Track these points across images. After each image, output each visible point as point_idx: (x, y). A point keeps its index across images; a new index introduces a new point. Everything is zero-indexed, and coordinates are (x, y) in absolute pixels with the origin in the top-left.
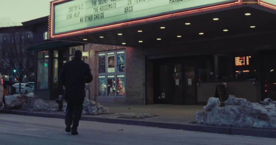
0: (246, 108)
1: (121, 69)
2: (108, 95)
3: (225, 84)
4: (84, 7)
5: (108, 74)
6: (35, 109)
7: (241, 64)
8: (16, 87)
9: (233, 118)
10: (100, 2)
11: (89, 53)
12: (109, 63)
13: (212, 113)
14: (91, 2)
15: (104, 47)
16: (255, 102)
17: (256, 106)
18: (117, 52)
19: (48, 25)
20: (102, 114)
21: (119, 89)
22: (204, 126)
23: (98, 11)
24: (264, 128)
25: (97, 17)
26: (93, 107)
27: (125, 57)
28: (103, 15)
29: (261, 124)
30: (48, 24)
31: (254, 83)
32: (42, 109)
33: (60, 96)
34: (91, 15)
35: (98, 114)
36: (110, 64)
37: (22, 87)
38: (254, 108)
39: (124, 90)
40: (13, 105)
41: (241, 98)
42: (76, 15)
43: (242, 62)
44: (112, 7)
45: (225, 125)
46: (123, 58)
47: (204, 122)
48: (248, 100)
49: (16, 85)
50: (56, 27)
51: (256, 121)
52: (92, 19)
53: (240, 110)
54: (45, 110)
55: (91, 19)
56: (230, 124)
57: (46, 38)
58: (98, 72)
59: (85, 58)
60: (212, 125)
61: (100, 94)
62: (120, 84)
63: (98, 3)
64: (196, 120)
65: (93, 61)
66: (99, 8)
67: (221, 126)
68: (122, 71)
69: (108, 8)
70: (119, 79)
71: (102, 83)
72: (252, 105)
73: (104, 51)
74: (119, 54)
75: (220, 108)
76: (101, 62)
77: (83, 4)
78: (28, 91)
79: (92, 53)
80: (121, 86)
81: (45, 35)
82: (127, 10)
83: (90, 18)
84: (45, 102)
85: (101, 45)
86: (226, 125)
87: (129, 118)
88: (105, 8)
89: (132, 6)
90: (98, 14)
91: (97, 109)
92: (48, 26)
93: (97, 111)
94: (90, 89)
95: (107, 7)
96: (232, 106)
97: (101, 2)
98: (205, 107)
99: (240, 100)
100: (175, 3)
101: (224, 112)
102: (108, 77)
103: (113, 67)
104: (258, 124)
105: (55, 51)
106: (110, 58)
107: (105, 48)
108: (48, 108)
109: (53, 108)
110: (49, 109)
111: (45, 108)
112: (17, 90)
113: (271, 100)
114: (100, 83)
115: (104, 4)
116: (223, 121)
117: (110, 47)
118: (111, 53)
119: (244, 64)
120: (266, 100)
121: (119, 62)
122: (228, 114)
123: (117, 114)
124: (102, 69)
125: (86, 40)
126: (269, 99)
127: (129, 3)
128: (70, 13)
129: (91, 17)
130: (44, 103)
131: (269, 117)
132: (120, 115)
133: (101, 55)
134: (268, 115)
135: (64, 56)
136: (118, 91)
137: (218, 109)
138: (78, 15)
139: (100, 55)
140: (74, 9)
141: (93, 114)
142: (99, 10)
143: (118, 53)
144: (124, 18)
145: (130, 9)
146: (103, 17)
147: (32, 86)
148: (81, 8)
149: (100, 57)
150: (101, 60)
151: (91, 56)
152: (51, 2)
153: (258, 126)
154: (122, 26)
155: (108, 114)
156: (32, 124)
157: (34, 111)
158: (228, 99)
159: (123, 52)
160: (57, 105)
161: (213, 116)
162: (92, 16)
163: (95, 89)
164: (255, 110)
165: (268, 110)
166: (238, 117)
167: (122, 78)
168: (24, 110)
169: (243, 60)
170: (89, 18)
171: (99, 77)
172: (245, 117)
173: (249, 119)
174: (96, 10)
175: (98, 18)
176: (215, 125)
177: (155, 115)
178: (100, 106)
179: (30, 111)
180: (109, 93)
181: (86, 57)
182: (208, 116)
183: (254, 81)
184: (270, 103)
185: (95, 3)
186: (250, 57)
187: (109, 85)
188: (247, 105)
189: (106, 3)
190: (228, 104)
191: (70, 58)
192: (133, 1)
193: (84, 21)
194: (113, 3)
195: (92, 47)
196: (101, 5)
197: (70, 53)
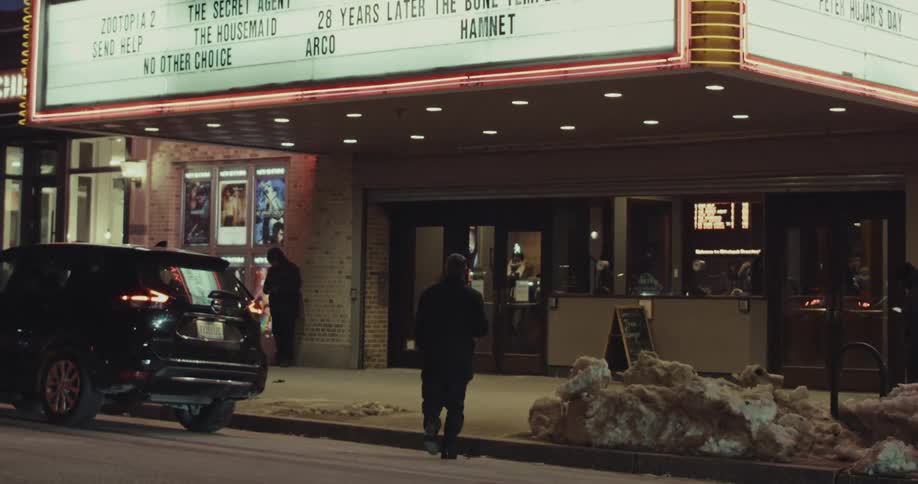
4: (160, 21)
5: (219, 250)
7: (719, 225)
10: (218, 8)
11: (149, 166)
12: (223, 208)
13: (583, 404)
14: (186, 7)
15: (207, 147)
16: (716, 377)
17: (716, 389)
18: (256, 168)
22: (557, 445)
23: (209, 42)
25: (205, 61)
27: (287, 192)
28: (229, 56)
31: (743, 306)
34: (185, 52)
36: (230, 213)
38: (707, 395)
41: (676, 363)
42: (130, 48)
43: (726, 218)
44: (261, 32)
47: (558, 434)
50: (50, 84)
51: (713, 435)
52: (188, 67)
53: (668, 400)
55: (183, 65)
56: (635, 441)
59: (133, 185)
63: (210, 11)
66: (214, 32)
68: (274, 240)
69: (247, 34)
70: (262, 271)
72: (704, 384)
73: (209, 163)
74: (266, 178)
76: (193, 205)
77: (157, 12)
79: (161, 166)
82: (316, 46)
83: (180, 63)
87: (312, 414)
88: (238, 32)
89: (333, 36)
90: (211, 51)
95: (245, 29)
96: (643, 387)
97: (221, 9)
99: (674, 367)
100: (478, 38)
103: (241, 223)
104: (717, 444)
106: (228, 191)
107: (210, 154)
113: (764, 370)
115: (234, 19)
117: (232, 149)
118: (231, 173)
119: (731, 224)
120: (751, 370)
121: (262, 205)
122: (633, 410)
124: (196, 231)
125: (155, 129)
126: (759, 367)
127: (323, 24)
128: (107, 38)
129: (184, 58)
131: (749, 422)
132: (276, 404)
133: (196, 175)
134: (747, 417)
138: (136, 49)
139: (189, 176)
140: (121, 24)
142: (214, 37)
143: (260, 172)
145: (326, 44)
146: (229, 64)
148: (148, 24)
150: (194, 194)
151: (155, 178)
153: (717, 451)
154: (296, 100)
159: (280, 171)
162: (188, 55)
165: (749, 400)
169: (728, 207)
170: (176, 63)
173: (692, 428)
174: (203, 36)
175: (211, 66)
177: (400, 409)
181: (139, 183)
184: (760, 381)
185: (198, 11)
188: (689, 386)
189: (240, 13)
191: (74, 180)
192: (336, 17)
193: (158, 71)
194: (266, 16)
195: (161, 148)
196: (222, 22)
197: (75, 163)
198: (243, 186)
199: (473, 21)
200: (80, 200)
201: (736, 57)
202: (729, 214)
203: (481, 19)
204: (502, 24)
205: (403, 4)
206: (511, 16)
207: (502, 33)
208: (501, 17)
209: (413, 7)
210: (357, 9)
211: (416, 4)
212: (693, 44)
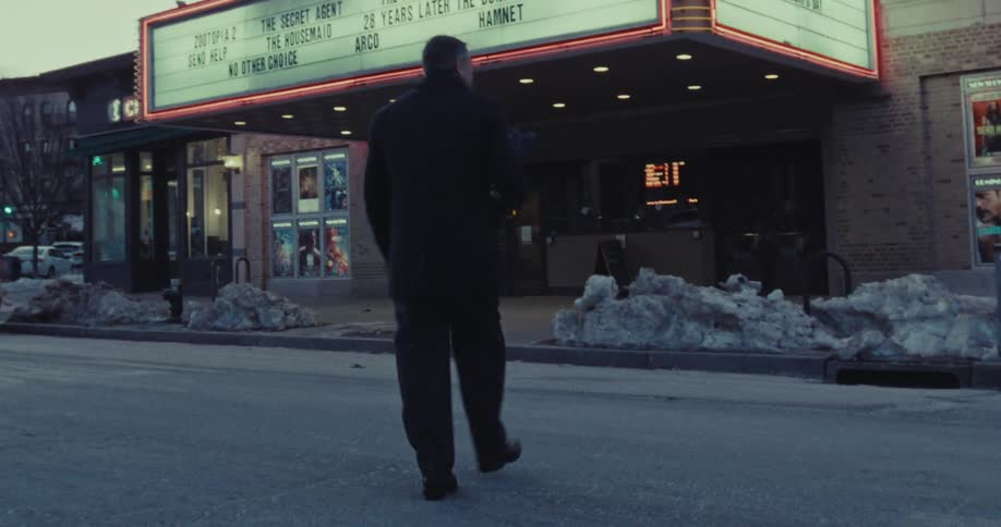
0: (683, 301)
1: (337, 201)
2: (302, 273)
3: (621, 237)
4: (240, 34)
5: (299, 217)
6: (103, 319)
7: (658, 183)
8: (22, 256)
9: (651, 327)
10: (285, 20)
11: (245, 160)
12: (301, 185)
13: (597, 314)
14: (260, 20)
15: (287, 142)
16: (707, 285)
17: (710, 295)
18: (324, 154)
19: (136, 84)
20: (297, 327)
21: (330, 258)
22: (579, 349)
23: (279, 47)
24: (730, 349)
25: (277, 62)
26: (272, 310)
27: (347, 169)
28: (295, 57)
29: (720, 340)
30: (136, 81)
31: (696, 234)
32: (123, 318)
33: (175, 282)
34: (260, 57)
35: (288, 328)
36: (306, 189)
37: (40, 257)
38: (704, 300)
39: (345, 259)
40: (36, 311)
41: (671, 277)
42: (218, 57)
43: (662, 178)
44: (320, 36)
45: (630, 346)
46: (343, 173)
47: (577, 340)
48: (687, 281)
49: (20, 253)
50: (157, 90)
51: (710, 334)
52: (263, 68)
53: (666, 306)
54: (131, 322)
55: (260, 67)
56: (644, 341)
57: (117, 118)
58: (270, 211)
59: (233, 173)
60: (597, 346)
61: (277, 274)
62: (333, 242)
63: (278, 23)
64: (557, 334)
65: (257, 181)
66: (282, 39)
67: (621, 348)
68: (340, 207)
69: (308, 38)
70: (333, 230)
71: (282, 242)
72: (699, 292)
73: (288, 153)
74: (332, 162)
75: (617, 302)
76: (278, 185)
77: (236, 27)
78: (57, 268)
79: (254, 158)
80: (338, 250)
81: (113, 110)
82: (363, 43)
83: (257, 66)
84: (130, 299)
85: (277, 137)
86: (635, 345)
87: (374, 334)
88: (301, 38)
89: (376, 34)
90: (281, 55)
91: (282, 314)
92: (135, 87)
93: (284, 319)
94: (249, 259)
96: (648, 298)
97: (287, 21)
98: (578, 301)
99: (669, 280)
100: (494, 26)
101: (629, 314)
102: (301, 224)
103: (315, 196)
104: (715, 340)
105: (141, 154)
106: (304, 173)
107: (289, 146)
108: (141, 314)
109: (154, 314)
110: (141, 319)
111: (133, 315)
112: (27, 266)
113: (745, 278)
114: (277, 241)
115: (298, 28)
116: (626, 336)
117: (305, 142)
118: (307, 160)
119: (666, 182)
120: (733, 279)
121: (330, 182)
122: (639, 316)
123: (339, 325)
124: (282, 204)
125: (243, 123)
126: (740, 275)
127: (368, 25)
128: (200, 51)
129: (260, 62)
130: (127, 303)
131: (742, 320)
132: (347, 328)
133: (278, 163)
134: (741, 317)
135: (171, 170)
136: (331, 263)
137: (613, 306)
138: (222, 57)
139: (274, 163)
140: (209, 39)
141: (274, 329)
142: (282, 44)
143: (327, 157)
144: (354, 66)
145: (371, 41)
146: (296, 63)
147: (66, 254)
148: (230, 37)
149: (275, 171)
150: (278, 177)
151: (250, 168)
152: (142, 21)
153: (715, 346)
154: (350, 87)
155: (313, 326)
156: (123, 360)
157: (99, 323)
158: (638, 279)
159: (342, 156)
160: (167, 305)
161: (600, 324)
162: (263, 59)
163: (264, 260)
164: (706, 304)
165: (740, 302)
166: (665, 323)
167: (338, 227)
168: (72, 323)
169: (663, 171)
170: (254, 66)
171: (275, 225)
172: (681, 325)
173: (691, 327)
174: (274, 43)
175: (281, 66)
176: (605, 347)
178: (292, 306)
179: (88, 325)
180: (304, 267)
181: (237, 171)
182: (587, 324)
183: (696, 229)
184: (743, 287)
185: (270, 24)
186: (682, 163)
187: (303, 248)
188: (687, 294)
189: (302, 23)
190: (637, 293)
191: (190, 174)
192: (378, 19)
193: (240, 74)
194: (323, 23)
195: (253, 143)
196: (288, 31)
197: (190, 160)
198: (315, 168)
199: (489, 13)
200: (195, 190)
201: (708, 23)
202: (664, 175)
203: (495, 11)
204: (512, 13)
205: (431, 5)
206: (520, 6)
207: (513, 20)
208: (512, 7)
209: (440, 6)
210: (394, 12)
211: (442, 3)
212: (672, 14)
